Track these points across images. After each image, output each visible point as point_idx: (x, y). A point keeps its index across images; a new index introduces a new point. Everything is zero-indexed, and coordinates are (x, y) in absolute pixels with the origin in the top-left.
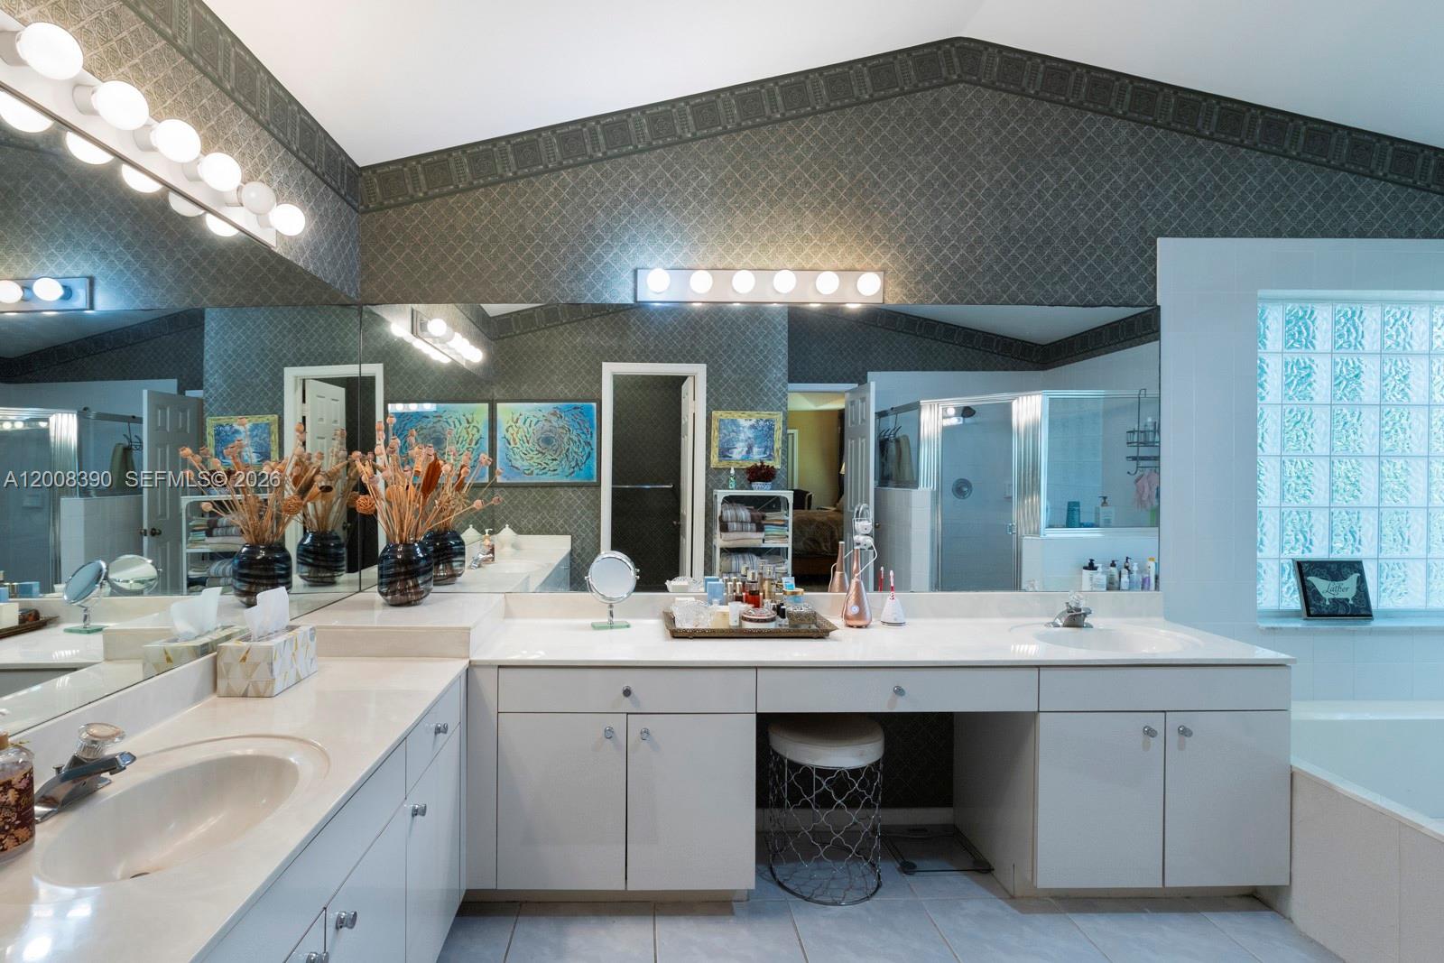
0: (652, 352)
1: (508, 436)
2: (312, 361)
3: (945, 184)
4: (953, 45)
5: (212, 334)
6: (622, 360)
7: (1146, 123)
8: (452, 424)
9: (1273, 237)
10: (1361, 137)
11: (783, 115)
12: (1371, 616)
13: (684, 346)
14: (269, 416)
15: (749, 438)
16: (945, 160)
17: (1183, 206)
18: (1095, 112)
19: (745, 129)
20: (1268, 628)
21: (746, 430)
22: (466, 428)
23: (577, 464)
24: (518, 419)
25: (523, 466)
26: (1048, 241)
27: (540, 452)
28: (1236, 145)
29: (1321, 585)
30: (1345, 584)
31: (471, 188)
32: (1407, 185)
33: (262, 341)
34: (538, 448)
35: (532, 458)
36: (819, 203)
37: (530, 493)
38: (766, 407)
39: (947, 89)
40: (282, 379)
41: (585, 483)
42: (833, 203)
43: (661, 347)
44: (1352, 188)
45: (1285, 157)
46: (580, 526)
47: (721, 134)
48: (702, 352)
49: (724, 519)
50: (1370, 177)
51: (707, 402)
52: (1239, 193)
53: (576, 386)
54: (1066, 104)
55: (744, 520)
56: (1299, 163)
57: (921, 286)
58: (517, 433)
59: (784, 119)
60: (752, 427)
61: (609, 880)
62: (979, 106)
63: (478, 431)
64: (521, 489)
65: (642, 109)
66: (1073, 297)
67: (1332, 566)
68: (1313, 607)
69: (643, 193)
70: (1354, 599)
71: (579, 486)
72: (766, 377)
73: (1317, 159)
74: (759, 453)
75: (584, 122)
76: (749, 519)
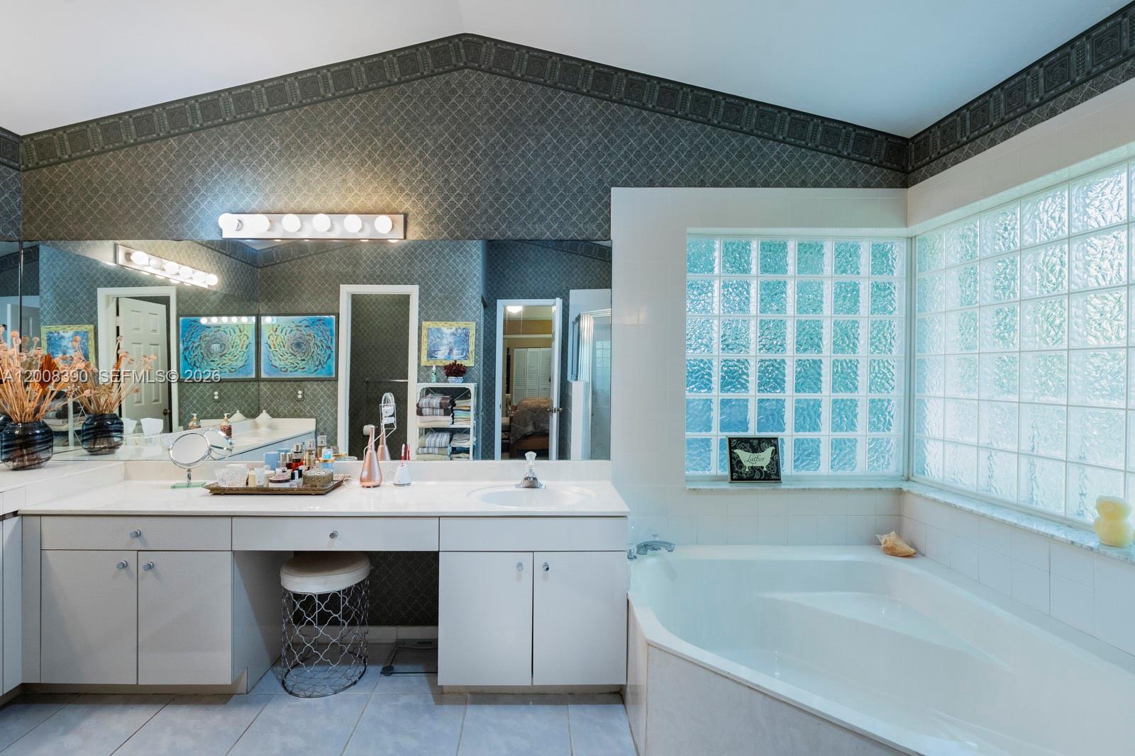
0: (378, 276)
1: (270, 342)
2: (112, 283)
3: (453, 147)
4: (460, 40)
5: (45, 261)
6: (355, 282)
7: (604, 99)
8: (228, 332)
9: (699, 187)
10: (766, 109)
11: (333, 94)
12: (780, 480)
13: (402, 271)
14: (87, 326)
15: (450, 343)
16: (453, 128)
17: (631, 163)
18: (566, 90)
19: (305, 105)
20: (690, 489)
21: (448, 336)
22: (239, 336)
23: (320, 363)
24: (277, 329)
25: (280, 365)
26: (529, 190)
27: (292, 354)
28: (672, 116)
29: (744, 456)
30: (762, 455)
31: (103, 151)
32: (800, 146)
33: (80, 267)
34: (292, 351)
35: (287, 359)
36: (359, 162)
37: (286, 386)
38: (465, 318)
39: (456, 74)
40: (96, 297)
41: (326, 378)
42: (369, 162)
43: (385, 272)
44: (759, 148)
45: (709, 125)
46: (322, 411)
47: (287, 109)
48: (416, 276)
49: (420, 406)
50: (773, 140)
51: (419, 315)
52: (673, 153)
53: (320, 303)
54: (544, 84)
55: (434, 406)
56: (720, 129)
57: (434, 226)
58: (276, 339)
59: (334, 98)
60: (453, 334)
61: (125, 678)
62: (480, 86)
63: (248, 338)
64: (278, 383)
65: (229, 90)
66: (548, 233)
67: (755, 441)
68: (738, 473)
69: (229, 155)
70: (768, 467)
71: (322, 380)
72: (464, 294)
73: (733, 126)
74: (457, 354)
75: (186, 100)
76: (438, 406)
